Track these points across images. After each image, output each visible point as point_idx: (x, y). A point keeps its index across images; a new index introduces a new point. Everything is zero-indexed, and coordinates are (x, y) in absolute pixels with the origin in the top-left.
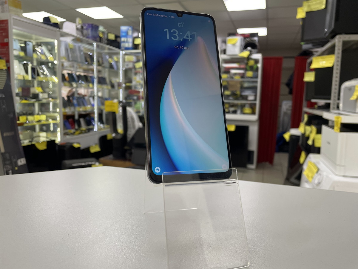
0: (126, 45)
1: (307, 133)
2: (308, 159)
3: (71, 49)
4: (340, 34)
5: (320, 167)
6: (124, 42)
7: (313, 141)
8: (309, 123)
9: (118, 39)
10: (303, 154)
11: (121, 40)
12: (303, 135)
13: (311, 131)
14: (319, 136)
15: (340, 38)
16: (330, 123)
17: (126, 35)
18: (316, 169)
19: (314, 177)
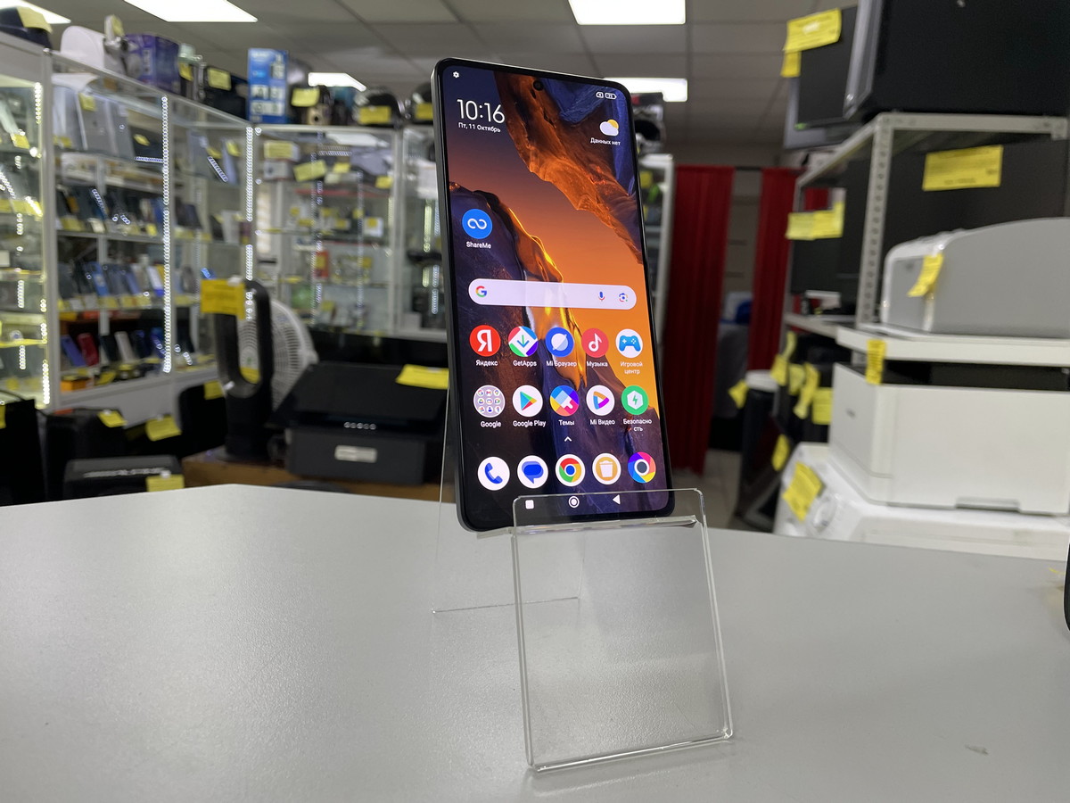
0: (268, 108)
1: (794, 386)
2: (796, 456)
3: (87, 113)
4: (888, 110)
5: (825, 478)
6: (259, 98)
7: (810, 408)
8: (798, 358)
9: (241, 89)
10: (782, 444)
11: (249, 91)
12: (784, 389)
13: (804, 378)
14: (825, 393)
15: (887, 121)
16: (855, 360)
17: (268, 78)
18: (816, 485)
19: (813, 508)
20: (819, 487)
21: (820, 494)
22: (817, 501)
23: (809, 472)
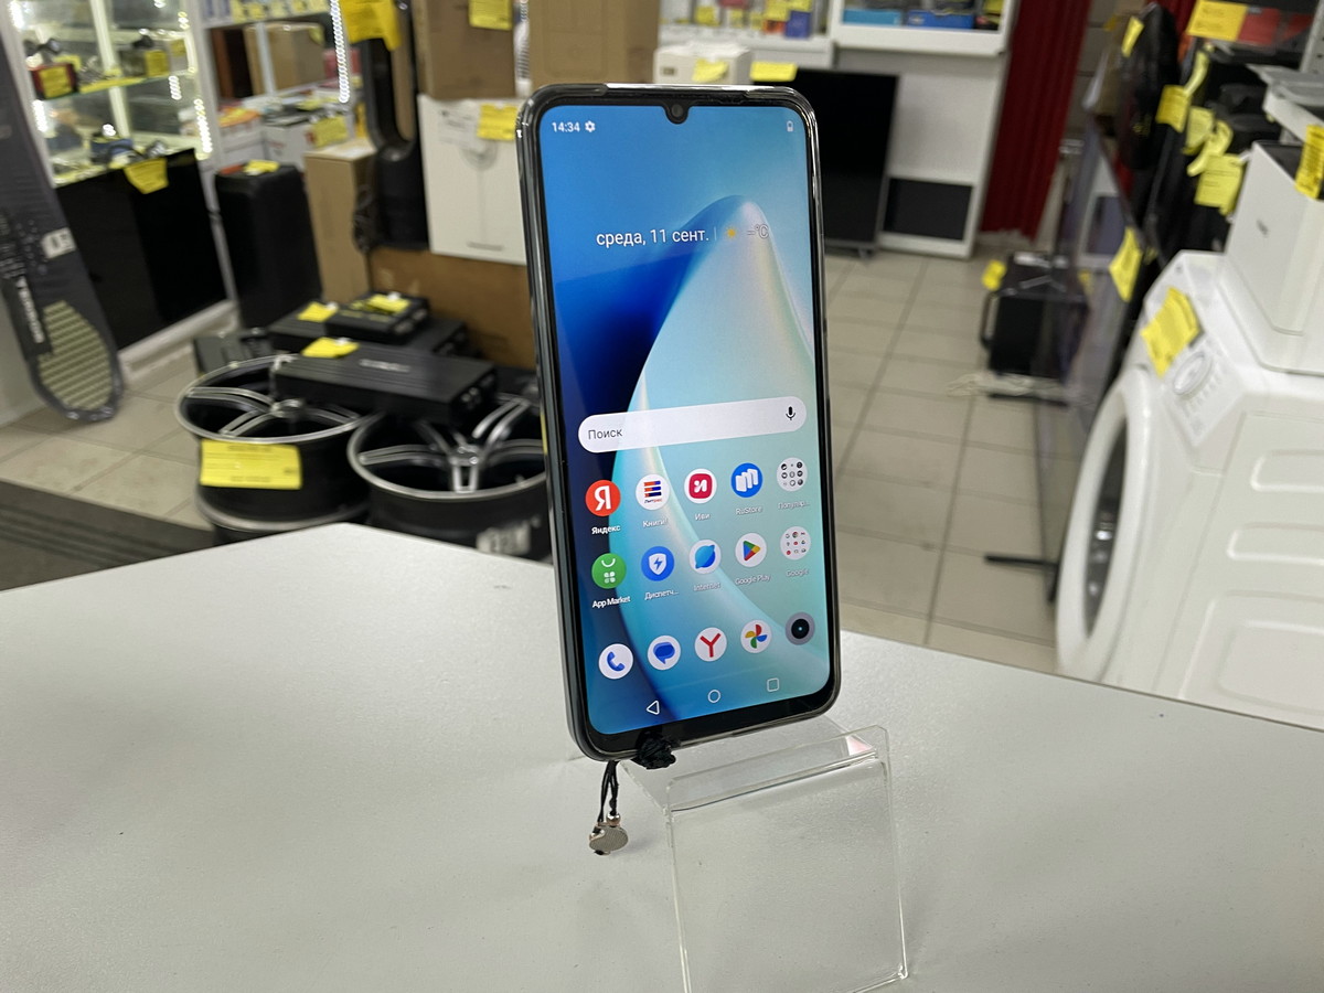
1: (1193, 140)
5: (1207, 318)
8: (1207, 100)
16: (1284, 140)
18: (1190, 327)
19: (1179, 360)
20: (1194, 331)
21: (1192, 343)
23: (1185, 302)
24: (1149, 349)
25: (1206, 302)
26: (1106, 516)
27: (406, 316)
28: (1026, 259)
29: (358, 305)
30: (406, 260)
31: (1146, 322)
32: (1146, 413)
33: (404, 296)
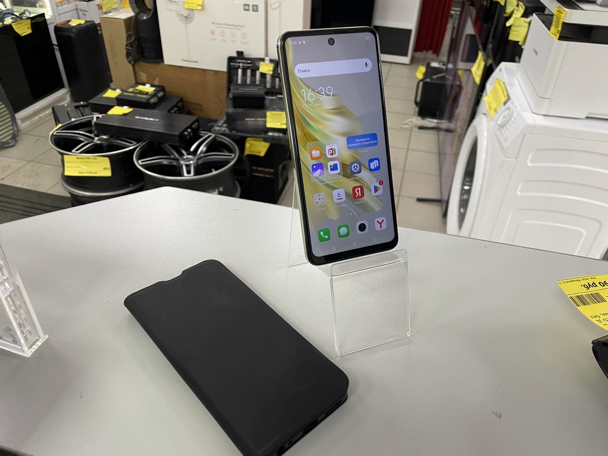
1: (509, 10)
16: (546, 12)
18: (505, 97)
19: (499, 111)
20: (507, 97)
21: (505, 104)
22: (504, 108)
23: (503, 85)
24: (487, 106)
25: (512, 85)
26: (467, 179)
27: (154, 95)
28: (434, 64)
29: (131, 90)
30: (152, 68)
31: (486, 94)
32: (485, 134)
33: (152, 86)
